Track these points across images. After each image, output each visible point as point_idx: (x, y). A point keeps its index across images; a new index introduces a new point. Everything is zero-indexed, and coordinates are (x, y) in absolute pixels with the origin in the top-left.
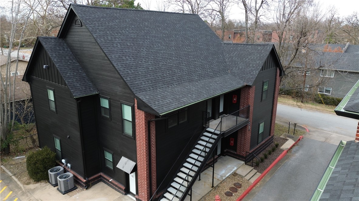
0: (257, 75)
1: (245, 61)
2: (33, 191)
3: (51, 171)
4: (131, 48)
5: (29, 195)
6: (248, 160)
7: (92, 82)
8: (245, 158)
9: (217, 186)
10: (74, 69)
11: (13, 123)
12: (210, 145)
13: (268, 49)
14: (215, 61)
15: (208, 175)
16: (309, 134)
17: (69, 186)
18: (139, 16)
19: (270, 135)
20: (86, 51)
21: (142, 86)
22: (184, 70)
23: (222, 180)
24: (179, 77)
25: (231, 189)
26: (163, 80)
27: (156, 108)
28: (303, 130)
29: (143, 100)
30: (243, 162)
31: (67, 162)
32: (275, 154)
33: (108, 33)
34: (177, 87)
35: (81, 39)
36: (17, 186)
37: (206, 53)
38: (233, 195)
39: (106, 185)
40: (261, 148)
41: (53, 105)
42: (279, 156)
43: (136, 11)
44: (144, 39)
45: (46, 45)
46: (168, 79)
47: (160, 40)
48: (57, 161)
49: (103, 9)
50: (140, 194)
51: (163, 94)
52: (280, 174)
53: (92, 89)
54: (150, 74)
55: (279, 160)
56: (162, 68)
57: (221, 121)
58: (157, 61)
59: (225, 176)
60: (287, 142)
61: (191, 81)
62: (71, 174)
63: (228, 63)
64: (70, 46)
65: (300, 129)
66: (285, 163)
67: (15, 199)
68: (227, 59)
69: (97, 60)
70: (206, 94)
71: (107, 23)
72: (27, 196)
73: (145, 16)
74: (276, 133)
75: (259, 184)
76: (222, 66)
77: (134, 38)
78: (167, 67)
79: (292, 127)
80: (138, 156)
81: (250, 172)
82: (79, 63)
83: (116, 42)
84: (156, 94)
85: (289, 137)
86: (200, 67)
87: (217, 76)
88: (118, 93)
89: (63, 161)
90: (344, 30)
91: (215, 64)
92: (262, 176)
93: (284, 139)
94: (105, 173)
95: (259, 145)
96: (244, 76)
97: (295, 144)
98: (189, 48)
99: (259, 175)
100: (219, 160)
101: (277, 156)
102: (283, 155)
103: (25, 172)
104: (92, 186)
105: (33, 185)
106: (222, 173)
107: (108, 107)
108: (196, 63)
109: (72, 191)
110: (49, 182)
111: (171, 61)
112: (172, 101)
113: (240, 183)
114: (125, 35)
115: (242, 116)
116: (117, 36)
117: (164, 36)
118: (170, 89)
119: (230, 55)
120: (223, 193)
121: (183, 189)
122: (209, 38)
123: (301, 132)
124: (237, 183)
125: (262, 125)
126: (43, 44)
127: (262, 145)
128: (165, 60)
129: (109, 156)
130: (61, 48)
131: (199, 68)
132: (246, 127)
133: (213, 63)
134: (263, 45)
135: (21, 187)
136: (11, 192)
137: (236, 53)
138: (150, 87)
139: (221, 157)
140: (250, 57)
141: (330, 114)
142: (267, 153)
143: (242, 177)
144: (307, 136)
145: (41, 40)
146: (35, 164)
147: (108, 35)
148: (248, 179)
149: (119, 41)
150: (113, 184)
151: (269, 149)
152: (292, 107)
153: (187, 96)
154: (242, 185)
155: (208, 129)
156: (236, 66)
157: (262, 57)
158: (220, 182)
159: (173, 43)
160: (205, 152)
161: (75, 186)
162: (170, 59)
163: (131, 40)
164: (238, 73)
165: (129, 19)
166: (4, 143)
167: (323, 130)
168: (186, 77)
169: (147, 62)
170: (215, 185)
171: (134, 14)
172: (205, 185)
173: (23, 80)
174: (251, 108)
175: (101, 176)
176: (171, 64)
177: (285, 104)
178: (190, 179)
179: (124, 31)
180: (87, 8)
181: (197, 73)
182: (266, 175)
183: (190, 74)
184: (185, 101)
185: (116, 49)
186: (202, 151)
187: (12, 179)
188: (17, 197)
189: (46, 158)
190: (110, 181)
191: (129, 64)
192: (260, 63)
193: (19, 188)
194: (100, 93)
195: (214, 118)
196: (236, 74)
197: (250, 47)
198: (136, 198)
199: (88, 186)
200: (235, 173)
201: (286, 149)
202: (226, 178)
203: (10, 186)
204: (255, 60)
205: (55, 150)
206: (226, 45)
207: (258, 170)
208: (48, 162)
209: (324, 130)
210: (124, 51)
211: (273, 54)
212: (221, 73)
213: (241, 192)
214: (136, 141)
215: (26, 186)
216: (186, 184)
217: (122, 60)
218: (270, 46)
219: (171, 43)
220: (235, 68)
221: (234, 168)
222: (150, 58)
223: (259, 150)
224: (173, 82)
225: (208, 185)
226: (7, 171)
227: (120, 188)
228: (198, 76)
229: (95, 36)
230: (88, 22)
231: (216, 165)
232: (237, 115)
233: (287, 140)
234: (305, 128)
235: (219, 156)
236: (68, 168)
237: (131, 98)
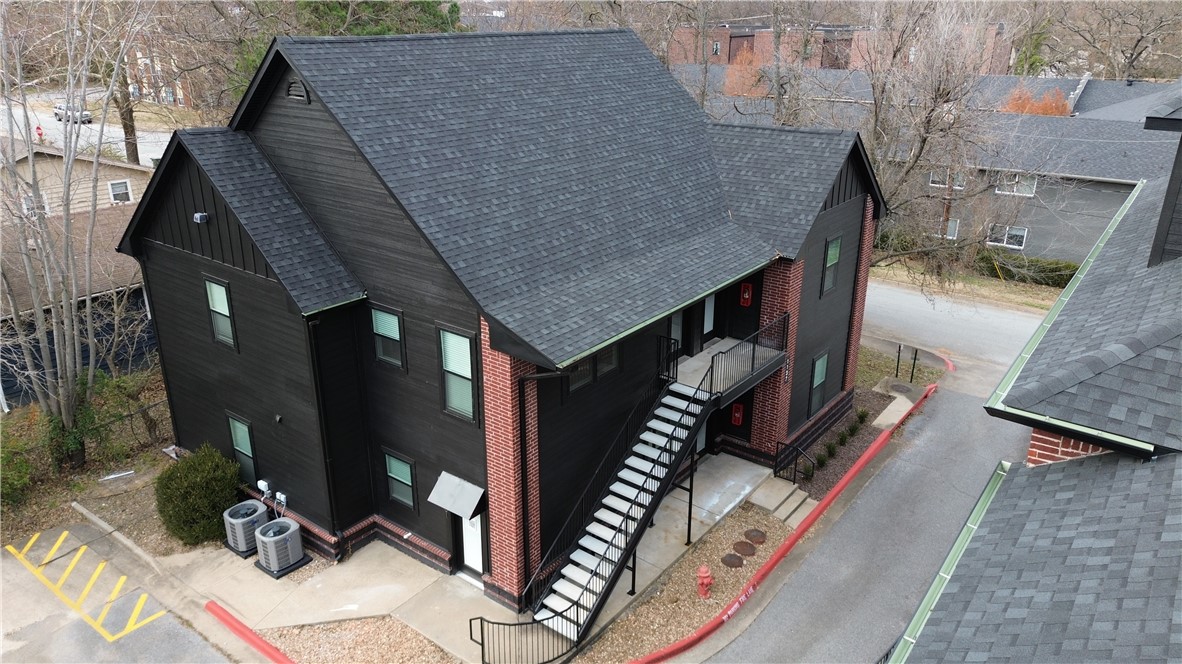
0: (809, 228)
1: (776, 181)
2: (187, 572)
3: (232, 516)
4: (456, 167)
5: (176, 583)
6: (781, 463)
7: (345, 263)
8: (774, 458)
9: (700, 539)
10: (290, 225)
11: (90, 377)
12: (682, 434)
13: (842, 147)
14: (690, 184)
15: (674, 510)
16: (956, 378)
17: (290, 556)
18: (465, 55)
19: (843, 389)
20: (325, 176)
21: (498, 283)
22: (607, 221)
23: (712, 524)
24: (594, 244)
25: (739, 546)
26: (552, 258)
27: (544, 347)
28: (938, 367)
29: (509, 326)
30: (769, 471)
31: (274, 489)
32: (855, 443)
33: (390, 123)
34: (591, 277)
35: (306, 138)
36: (135, 560)
37: (662, 161)
38: (745, 562)
39: (392, 550)
40: (819, 428)
41: (224, 330)
42: (867, 447)
43: (456, 41)
44: (488, 133)
45: (204, 157)
46: (564, 254)
47: (532, 131)
48: (243, 487)
49: (364, 45)
50: (496, 570)
51: (557, 302)
52: (870, 500)
53: (346, 285)
54: (516, 242)
55: (867, 462)
56: (546, 220)
57: (712, 367)
58: (532, 200)
59: (721, 512)
60: (892, 407)
61: (626, 253)
62: (292, 522)
63: (726, 188)
64: (270, 157)
65: (928, 362)
66: (885, 467)
67: (139, 597)
68: (724, 175)
69: (359, 203)
70: (672, 294)
71: (382, 90)
72: (173, 587)
73: (484, 53)
74: (862, 380)
75: (812, 529)
76: (710, 199)
77: (460, 132)
78: (559, 217)
79: (907, 357)
80: (491, 471)
81: (788, 498)
82: (301, 207)
83: (414, 150)
84: (538, 304)
85: (897, 391)
86: (648, 207)
87: (696, 232)
88: (429, 299)
89: (262, 485)
90: (1076, 29)
91: (689, 195)
92: (820, 508)
93: (882, 396)
94: (388, 517)
95: (813, 420)
96: (774, 228)
97: (913, 409)
98: (615, 147)
99: (812, 504)
100: (701, 468)
101: (863, 449)
102: (881, 444)
103: (150, 520)
104: (353, 552)
105: (181, 555)
106: (710, 505)
107: (397, 337)
108: (637, 194)
109: (298, 568)
110: (227, 545)
111: (568, 196)
112: (582, 323)
113: (763, 529)
114: (436, 124)
115: (768, 343)
116: (415, 133)
117: (543, 115)
118: (572, 284)
119: (730, 163)
120: (717, 559)
121: (615, 555)
122: (670, 108)
123: (932, 373)
124: (752, 531)
125: (820, 367)
126: (195, 152)
127: (820, 419)
128: (552, 194)
129: (400, 471)
130: (246, 163)
131: (646, 211)
132: (777, 374)
133: (684, 191)
134: (829, 134)
135: (148, 564)
136: (123, 578)
137: (749, 156)
138: (519, 283)
139: (707, 459)
140: (792, 169)
141: (1018, 310)
142: (834, 442)
143: (766, 512)
144: (947, 384)
145: (186, 141)
146: (185, 496)
147: (389, 129)
148: (783, 518)
149: (423, 148)
150: (415, 546)
151: (841, 427)
152: (907, 291)
153: (622, 305)
154: (768, 534)
155: (674, 387)
156: (750, 196)
157: (824, 173)
158: (707, 529)
159: (570, 138)
160: (670, 452)
161: (305, 555)
162: (565, 191)
163: (454, 138)
164: (755, 221)
165: (440, 71)
166: (72, 437)
167: (995, 362)
168: (613, 244)
169: (503, 206)
170: (694, 539)
171: (453, 51)
172: (666, 538)
173: (118, 250)
174: (793, 321)
175: (375, 524)
176: (570, 207)
177: (889, 283)
178: (632, 527)
179: (430, 113)
180: (321, 46)
181: (642, 227)
182: (832, 504)
183: (623, 234)
184: (617, 320)
185: (417, 174)
186: (663, 449)
187: (116, 539)
188: (146, 591)
189: (214, 479)
190: (405, 537)
191: (457, 218)
192: (820, 190)
193: (144, 566)
194: (370, 295)
195: (688, 350)
196: (750, 224)
197: (790, 138)
198: (485, 583)
199: (342, 552)
200: (747, 502)
201: (888, 426)
202: (723, 518)
203: (114, 561)
204: (805, 180)
205: (232, 454)
206: (718, 127)
207: (809, 492)
208: (222, 491)
209: (999, 364)
210: (438, 177)
211: (857, 161)
212: (709, 221)
213: (764, 553)
214: (485, 431)
215: (162, 558)
216: (621, 541)
217: (437, 208)
218: (847, 139)
219: (564, 136)
220: (745, 204)
221: (743, 488)
222: (511, 193)
223: (813, 434)
224: (578, 262)
225: (676, 538)
226: (94, 518)
227: (436, 557)
228: (645, 238)
229: (356, 139)
230: (331, 94)
231: (698, 478)
232: (755, 341)
233: (891, 399)
234: (943, 360)
235: (702, 454)
236: (279, 503)
237: (468, 317)
